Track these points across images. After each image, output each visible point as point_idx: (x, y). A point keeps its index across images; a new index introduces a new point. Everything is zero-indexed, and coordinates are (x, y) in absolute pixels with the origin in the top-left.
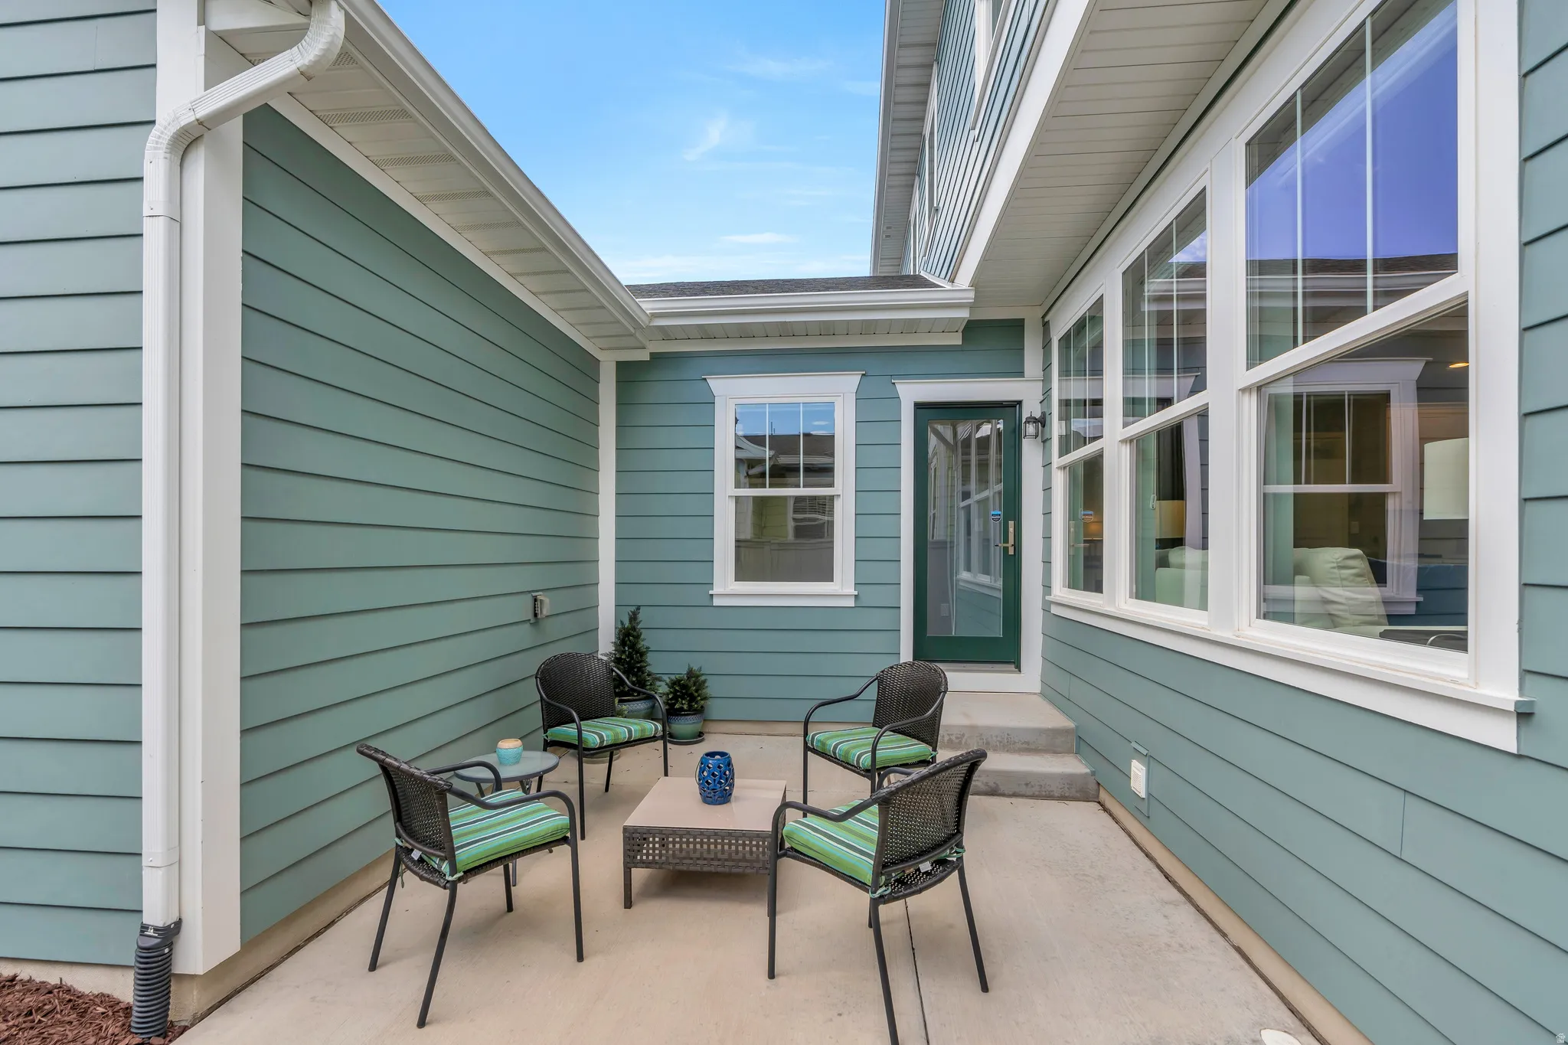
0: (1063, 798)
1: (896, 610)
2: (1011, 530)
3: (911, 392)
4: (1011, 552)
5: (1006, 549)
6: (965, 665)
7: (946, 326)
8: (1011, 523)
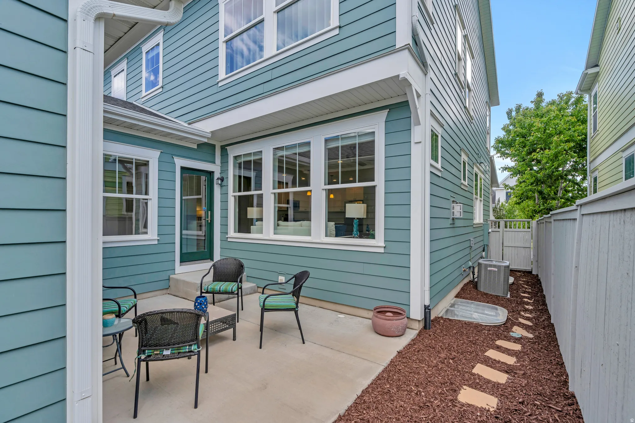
0: (250, 294)
1: (174, 244)
2: (209, 214)
3: (180, 162)
4: (209, 222)
5: (208, 221)
6: (195, 262)
7: (192, 141)
8: (209, 212)
